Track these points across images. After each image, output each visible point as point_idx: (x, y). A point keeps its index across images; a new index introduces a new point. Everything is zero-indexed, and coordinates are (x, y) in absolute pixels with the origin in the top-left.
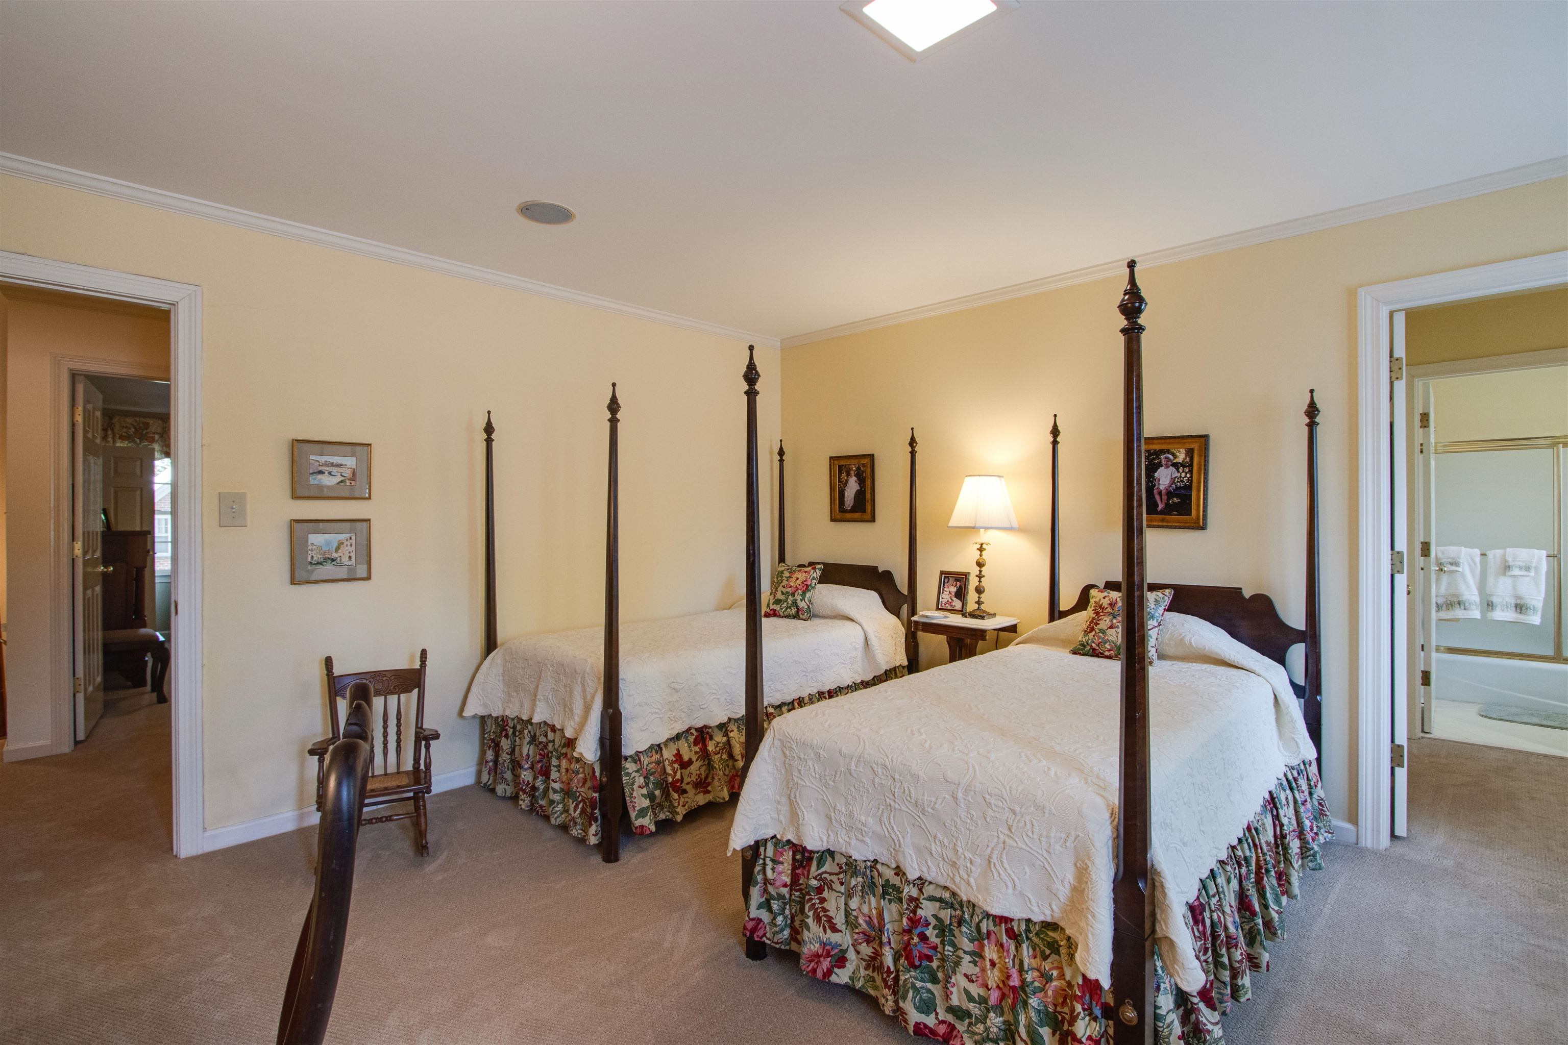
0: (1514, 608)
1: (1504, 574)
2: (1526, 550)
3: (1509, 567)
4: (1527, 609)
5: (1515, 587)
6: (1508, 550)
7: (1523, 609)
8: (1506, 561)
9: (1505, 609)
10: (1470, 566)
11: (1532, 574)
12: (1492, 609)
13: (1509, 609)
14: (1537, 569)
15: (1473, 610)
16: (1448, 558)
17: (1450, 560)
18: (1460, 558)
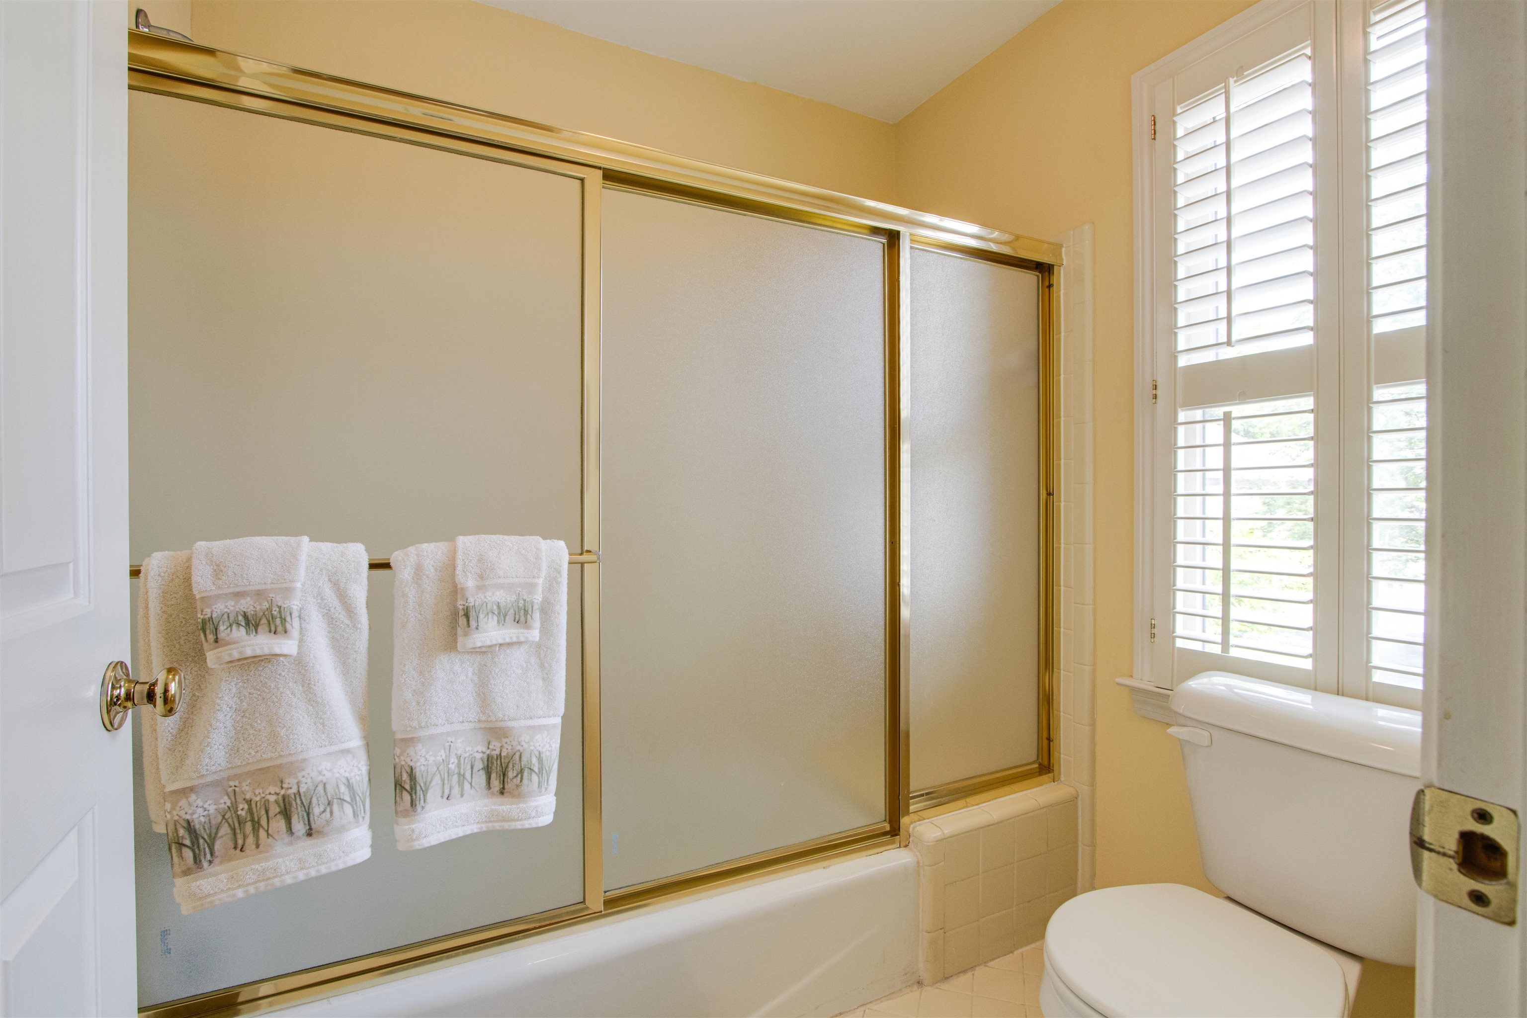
0: (481, 778)
1: (451, 645)
2: (512, 541)
3: (467, 615)
4: (521, 772)
5: (484, 697)
6: (463, 541)
7: (511, 774)
8: (455, 591)
9: (456, 791)
10: (331, 621)
11: (535, 634)
12: (413, 804)
13: (467, 786)
14: (547, 609)
15: (342, 829)
16: (239, 595)
17: (247, 605)
18: (288, 591)
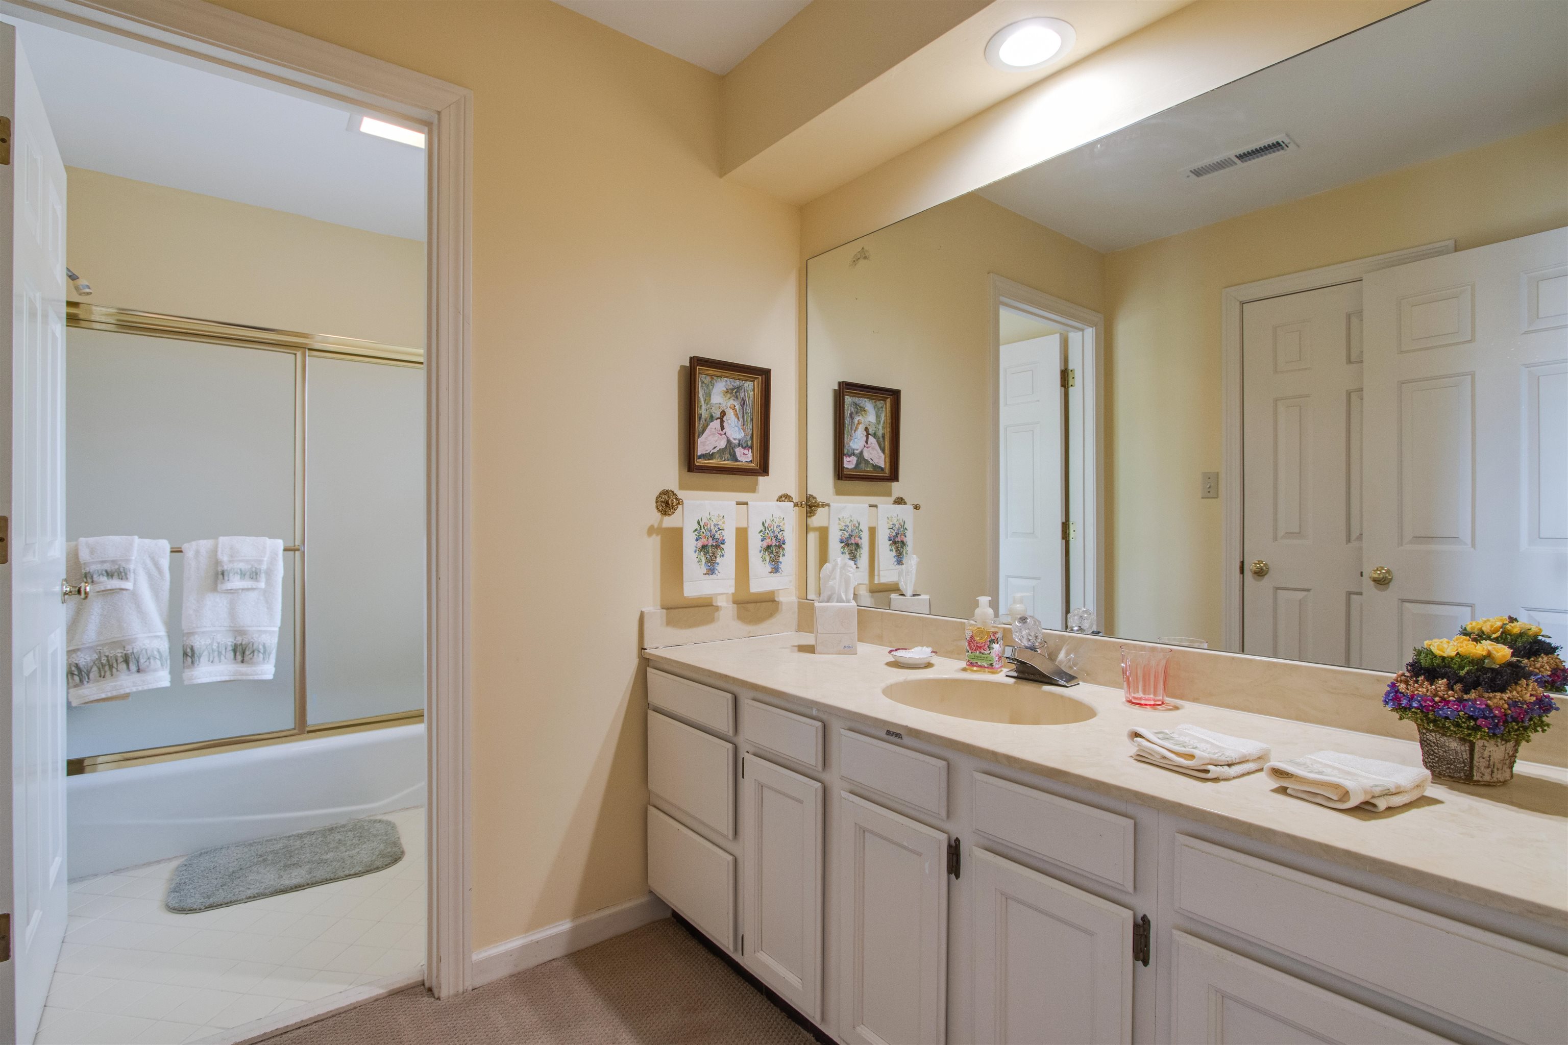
0: (231, 654)
1: (214, 589)
2: (249, 539)
3: (223, 574)
4: (253, 652)
5: (232, 614)
6: (222, 539)
7: (247, 653)
8: (217, 563)
9: (216, 659)
10: (150, 576)
11: (262, 585)
12: (193, 662)
13: (223, 657)
14: (269, 573)
15: (155, 670)
16: (103, 562)
17: (107, 566)
18: (128, 561)
